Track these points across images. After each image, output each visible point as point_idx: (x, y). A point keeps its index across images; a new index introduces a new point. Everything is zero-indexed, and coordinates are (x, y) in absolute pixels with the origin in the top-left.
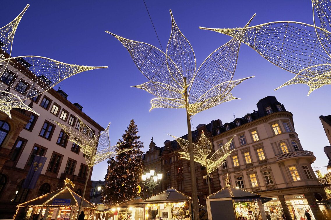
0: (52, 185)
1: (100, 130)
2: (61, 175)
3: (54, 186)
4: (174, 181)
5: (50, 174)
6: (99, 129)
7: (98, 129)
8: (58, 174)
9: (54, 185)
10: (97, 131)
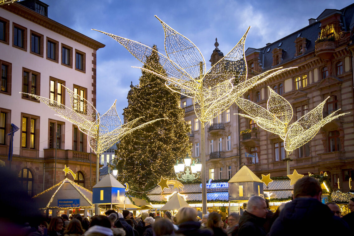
0: (35, 170)
1: (94, 49)
2: (45, 152)
3: (38, 172)
4: (265, 143)
5: (27, 154)
6: (92, 48)
7: (90, 47)
8: (39, 150)
9: (37, 169)
10: (88, 51)
